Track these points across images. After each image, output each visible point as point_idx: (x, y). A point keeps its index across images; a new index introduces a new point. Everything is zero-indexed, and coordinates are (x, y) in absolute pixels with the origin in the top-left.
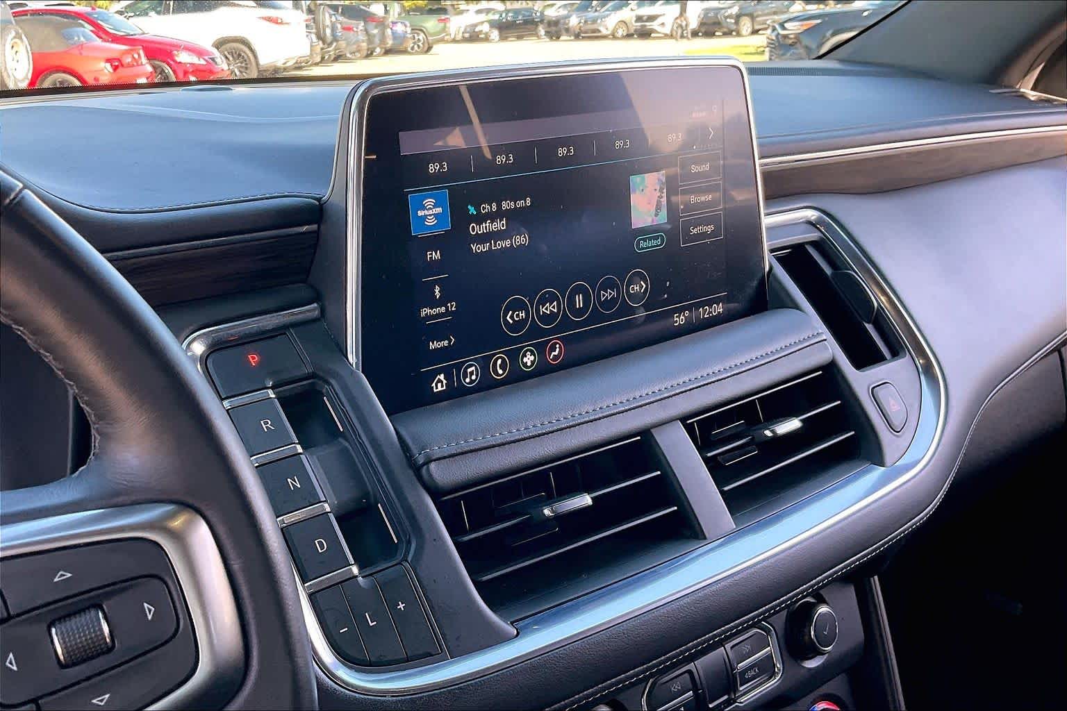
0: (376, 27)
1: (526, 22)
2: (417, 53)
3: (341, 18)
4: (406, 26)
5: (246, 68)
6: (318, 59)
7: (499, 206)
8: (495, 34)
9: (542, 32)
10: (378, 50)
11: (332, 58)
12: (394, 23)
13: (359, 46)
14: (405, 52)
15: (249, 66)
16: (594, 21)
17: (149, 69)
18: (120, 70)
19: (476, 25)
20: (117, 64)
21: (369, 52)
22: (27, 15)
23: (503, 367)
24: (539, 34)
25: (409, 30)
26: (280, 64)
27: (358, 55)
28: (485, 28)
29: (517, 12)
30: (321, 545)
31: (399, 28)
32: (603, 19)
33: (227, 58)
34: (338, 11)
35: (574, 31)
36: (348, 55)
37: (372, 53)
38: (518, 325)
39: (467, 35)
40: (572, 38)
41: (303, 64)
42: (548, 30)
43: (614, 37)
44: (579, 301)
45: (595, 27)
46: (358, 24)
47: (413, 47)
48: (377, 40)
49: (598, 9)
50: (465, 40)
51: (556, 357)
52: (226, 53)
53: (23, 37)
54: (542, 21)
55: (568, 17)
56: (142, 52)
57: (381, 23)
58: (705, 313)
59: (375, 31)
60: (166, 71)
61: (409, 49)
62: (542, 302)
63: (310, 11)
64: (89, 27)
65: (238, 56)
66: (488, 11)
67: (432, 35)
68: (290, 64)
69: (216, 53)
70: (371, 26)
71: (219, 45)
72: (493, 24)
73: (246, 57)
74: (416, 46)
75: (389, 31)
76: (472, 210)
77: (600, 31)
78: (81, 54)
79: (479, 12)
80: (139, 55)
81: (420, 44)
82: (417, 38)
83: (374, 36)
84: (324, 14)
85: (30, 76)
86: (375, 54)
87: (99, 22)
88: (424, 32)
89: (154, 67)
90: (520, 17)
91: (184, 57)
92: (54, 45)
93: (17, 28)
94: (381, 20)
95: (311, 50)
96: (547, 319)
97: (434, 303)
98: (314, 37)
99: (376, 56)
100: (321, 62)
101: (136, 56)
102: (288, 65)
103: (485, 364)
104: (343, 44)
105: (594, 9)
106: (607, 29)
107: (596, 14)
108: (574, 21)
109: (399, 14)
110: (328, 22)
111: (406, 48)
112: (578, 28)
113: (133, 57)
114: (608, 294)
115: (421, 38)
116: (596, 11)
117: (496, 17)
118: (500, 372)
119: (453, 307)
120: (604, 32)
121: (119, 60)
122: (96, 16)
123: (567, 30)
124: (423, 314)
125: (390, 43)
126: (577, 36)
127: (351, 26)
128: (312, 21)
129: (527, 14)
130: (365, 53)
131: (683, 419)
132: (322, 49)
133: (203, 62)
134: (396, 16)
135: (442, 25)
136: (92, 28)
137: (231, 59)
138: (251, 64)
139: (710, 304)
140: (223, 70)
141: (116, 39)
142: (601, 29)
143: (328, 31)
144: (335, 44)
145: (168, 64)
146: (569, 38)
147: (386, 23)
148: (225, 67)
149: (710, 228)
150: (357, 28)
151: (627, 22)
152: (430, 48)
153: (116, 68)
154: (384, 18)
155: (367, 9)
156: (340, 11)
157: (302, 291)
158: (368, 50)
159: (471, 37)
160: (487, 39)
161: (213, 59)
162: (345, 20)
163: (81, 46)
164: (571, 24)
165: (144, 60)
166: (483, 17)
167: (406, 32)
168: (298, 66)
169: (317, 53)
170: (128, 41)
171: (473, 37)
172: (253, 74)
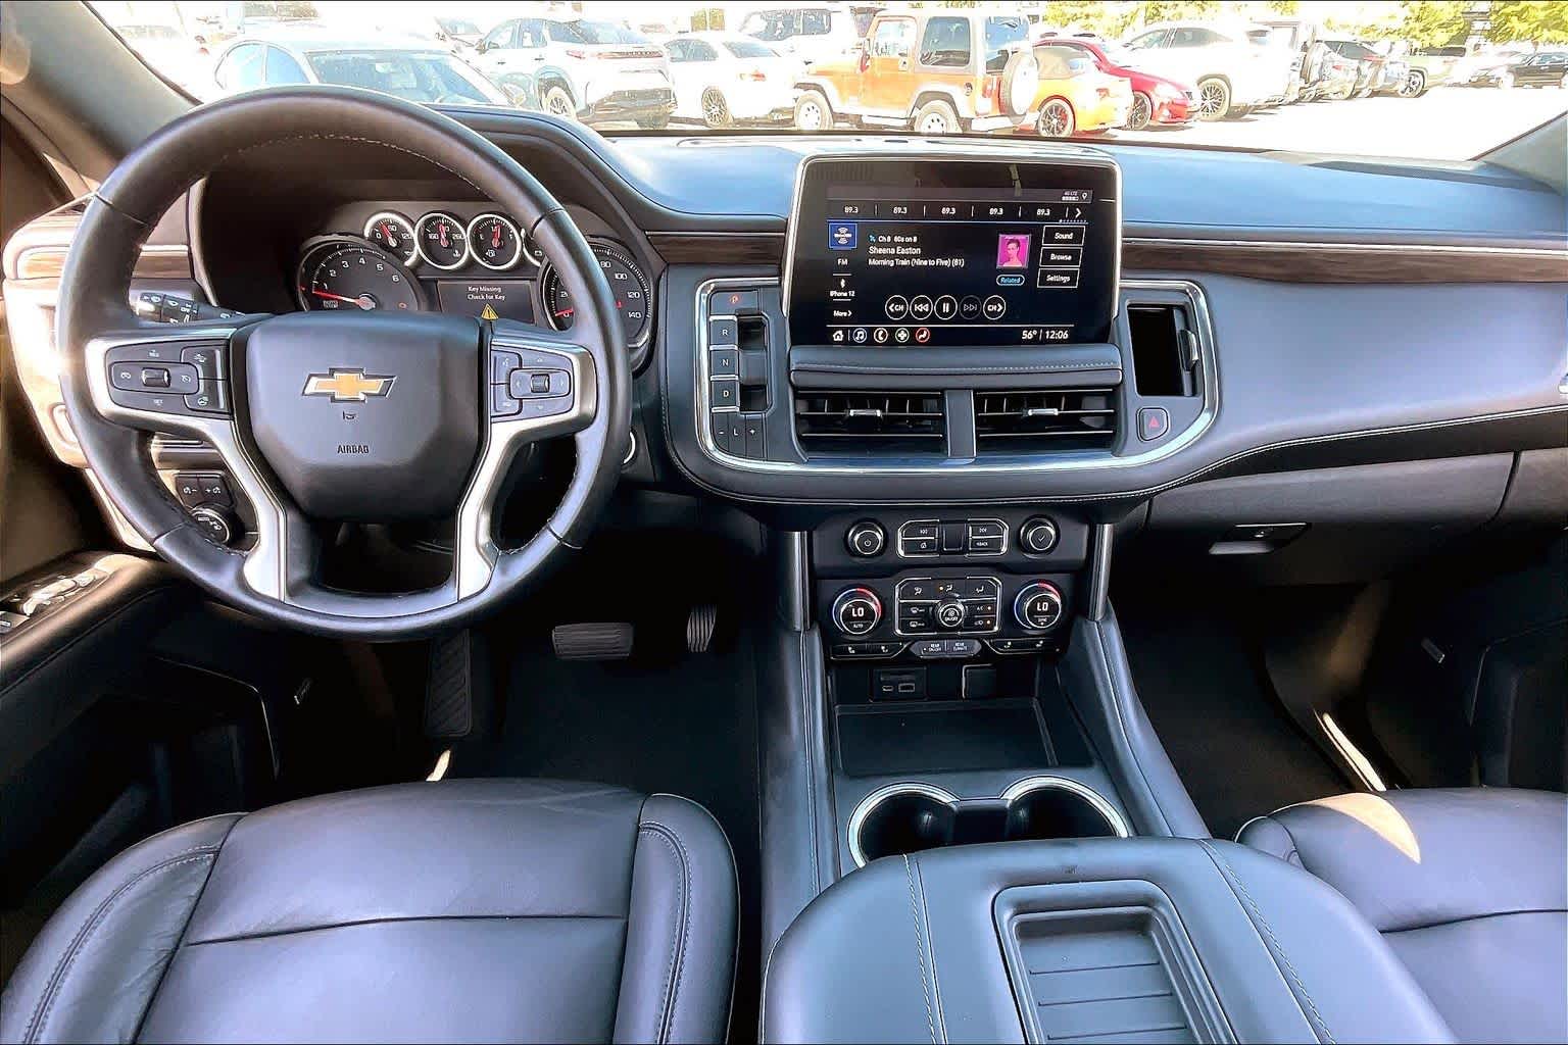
0: (1371, 67)
1: (1552, 69)
2: (1406, 97)
3: (1336, 57)
4: (1405, 66)
5: (1219, 105)
6: (1295, 98)
7: (892, 239)
8: (1509, 80)
10: (1363, 92)
11: (1311, 98)
12: (1393, 63)
13: (1343, 88)
14: (1394, 94)
15: (1222, 102)
17: (1131, 99)
19: (1490, 69)
21: (1354, 93)
23: (884, 335)
26: (1251, 102)
27: (1341, 96)
28: (1502, 73)
29: (1546, 57)
30: (726, 394)
31: (1396, 69)
33: (1205, 94)
34: (1335, 50)
36: (1329, 96)
37: (1356, 94)
38: (897, 314)
39: (1475, 79)
41: (1275, 103)
44: (946, 308)
46: (1352, 64)
47: (1405, 89)
48: (1366, 82)
51: (922, 339)
52: (1205, 89)
53: (1035, 66)
56: (1128, 85)
57: (1379, 63)
58: (1051, 335)
59: (1368, 71)
60: (1145, 103)
61: (1400, 93)
62: (918, 302)
64: (1092, 57)
65: (1215, 91)
66: (1513, 53)
67: (1431, 77)
68: (1262, 102)
69: (1195, 88)
70: (1365, 67)
71: (1201, 80)
72: (1511, 69)
73: (1222, 93)
74: (1408, 89)
75: (1383, 72)
76: (872, 238)
80: (1125, 87)
82: (1413, 80)
83: (1365, 76)
84: (1317, 52)
86: (1360, 95)
88: (1424, 75)
89: (1136, 99)
90: (1548, 62)
91: (1164, 91)
94: (1380, 60)
95: (1289, 88)
96: (919, 314)
97: (839, 289)
98: (1296, 75)
99: (1361, 98)
100: (1297, 101)
101: (1122, 87)
102: (1260, 103)
103: (870, 331)
104: (1325, 84)
110: (1318, 60)
111: (1396, 92)
114: (972, 308)
117: (1519, 61)
118: (881, 338)
119: (852, 293)
124: (832, 295)
125: (1380, 84)
127: (1343, 65)
128: (1302, 59)
130: (1347, 94)
131: (976, 390)
132: (1302, 88)
133: (1179, 96)
136: (1096, 59)
137: (1208, 94)
138: (1225, 99)
139: (1057, 330)
140: (1196, 105)
141: (1113, 70)
143: (1315, 70)
144: (1318, 84)
145: (1149, 97)
147: (1384, 63)
148: (1199, 101)
149: (1066, 279)
150: (1350, 67)
152: (1423, 93)
154: (1383, 57)
155: (1368, 47)
156: (1339, 47)
157: (773, 269)
158: (1353, 91)
159: (1478, 81)
160: (1496, 85)
161: (1190, 94)
162: (1342, 59)
165: (1128, 91)
166: (1503, 60)
168: (1273, 105)
169: (1293, 93)
170: (1119, 72)
171: (1483, 82)
172: (1223, 111)
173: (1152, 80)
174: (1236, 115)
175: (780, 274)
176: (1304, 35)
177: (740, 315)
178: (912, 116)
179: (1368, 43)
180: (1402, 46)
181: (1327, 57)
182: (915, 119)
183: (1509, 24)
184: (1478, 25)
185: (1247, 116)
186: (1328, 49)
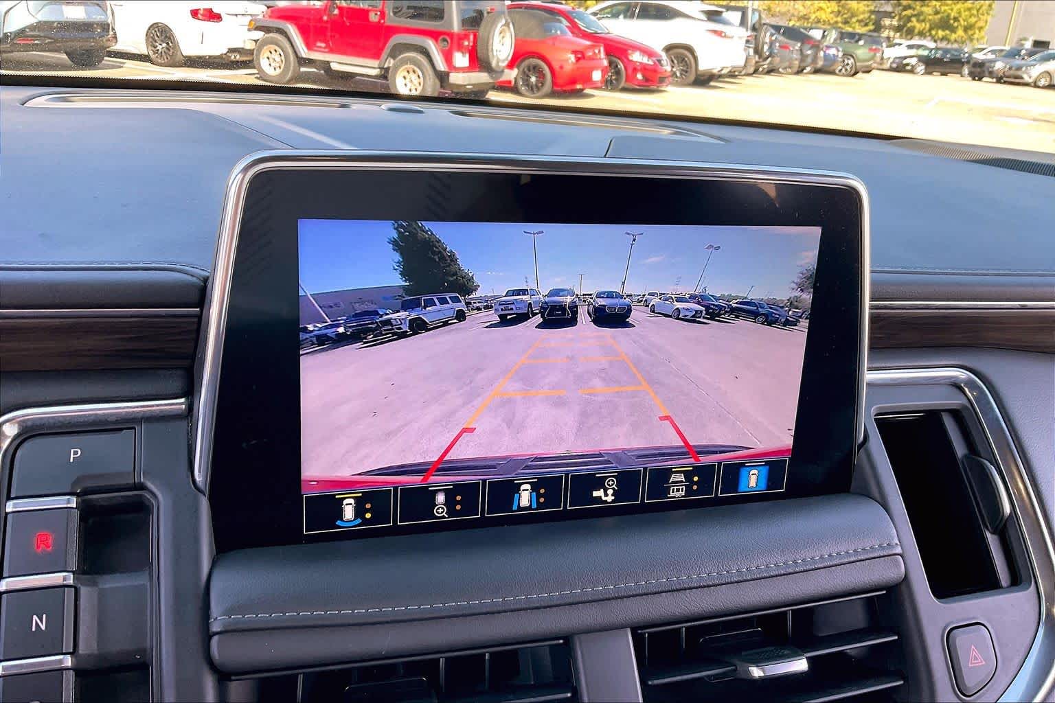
0: (810, 49)
1: (953, 61)
2: (843, 75)
3: (781, 38)
4: (838, 51)
5: (686, 72)
6: (752, 70)
8: (921, 68)
9: (966, 70)
10: (808, 69)
11: (766, 70)
12: (828, 47)
13: (791, 64)
14: (833, 73)
15: (689, 70)
16: (1019, 68)
17: (605, 63)
18: (582, 62)
19: (905, 58)
20: (579, 56)
21: (800, 69)
22: (521, 8)
24: (963, 73)
25: (840, 54)
26: (715, 71)
27: (789, 70)
28: (913, 61)
29: (946, 51)
31: (832, 52)
32: (1029, 68)
33: (673, 61)
34: (779, 32)
35: (997, 75)
36: (780, 70)
37: (803, 70)
39: (894, 66)
40: (994, 80)
41: (736, 73)
42: (973, 70)
43: (1036, 86)
45: (1019, 73)
46: (795, 45)
47: (841, 70)
48: (809, 60)
49: (1026, 57)
50: (891, 69)
52: (673, 57)
53: (511, 26)
54: (968, 62)
55: (993, 61)
56: (602, 49)
57: (816, 46)
59: (809, 52)
60: (619, 67)
61: (837, 71)
63: (754, 29)
64: (565, 22)
65: (682, 60)
66: (919, 47)
68: (724, 72)
69: (664, 56)
70: (807, 47)
71: (669, 49)
72: (922, 59)
73: (688, 61)
74: (843, 69)
75: (822, 54)
77: (1022, 78)
78: (554, 44)
79: (910, 47)
80: (599, 51)
81: (848, 68)
82: (846, 61)
83: (807, 56)
84: (765, 33)
85: (510, 58)
86: (805, 71)
87: (576, 20)
88: (853, 57)
89: (610, 63)
90: (948, 56)
91: (636, 57)
92: (535, 36)
93: (508, 18)
94: (817, 43)
95: (746, 62)
98: (751, 51)
99: (806, 73)
100: (754, 73)
101: (597, 51)
102: (723, 72)
104: (777, 60)
105: (1021, 58)
106: (1030, 77)
107: (1023, 62)
108: (999, 65)
109: (835, 40)
110: (767, 40)
111: (834, 70)
112: (1002, 71)
113: (595, 53)
115: (850, 62)
116: (1023, 59)
117: (926, 53)
120: (1027, 79)
121: (582, 53)
122: (574, 14)
123: (991, 74)
125: (820, 63)
126: (999, 80)
127: (788, 45)
128: (754, 37)
129: (956, 53)
130: (795, 70)
132: (757, 62)
133: (651, 63)
134: (832, 41)
135: (872, 53)
136: (568, 24)
137: (676, 62)
138: (691, 67)
140: (665, 71)
141: (586, 35)
142: (1025, 76)
143: (766, 47)
144: (770, 59)
145: (623, 62)
146: (990, 80)
147: (821, 46)
148: (668, 68)
150: (794, 48)
151: (1051, 74)
152: (856, 73)
153: (578, 59)
154: (819, 41)
155: (806, 33)
156: (782, 31)
158: (799, 67)
159: (897, 67)
160: (912, 71)
161: (659, 61)
162: (786, 40)
163: (555, 38)
164: (996, 68)
165: (603, 55)
166: (913, 52)
167: (838, 56)
168: (732, 75)
169: (751, 66)
170: (594, 38)
171: (900, 67)
172: (692, 78)
173: (625, 47)
174: (704, 80)
175: (190, 391)
176: (752, 19)
177: (86, 492)
178: (386, 66)
179: (805, 29)
180: (833, 35)
181: (773, 38)
182: (388, 68)
183: (909, 25)
184: (887, 22)
185: (712, 84)
186: (773, 31)
